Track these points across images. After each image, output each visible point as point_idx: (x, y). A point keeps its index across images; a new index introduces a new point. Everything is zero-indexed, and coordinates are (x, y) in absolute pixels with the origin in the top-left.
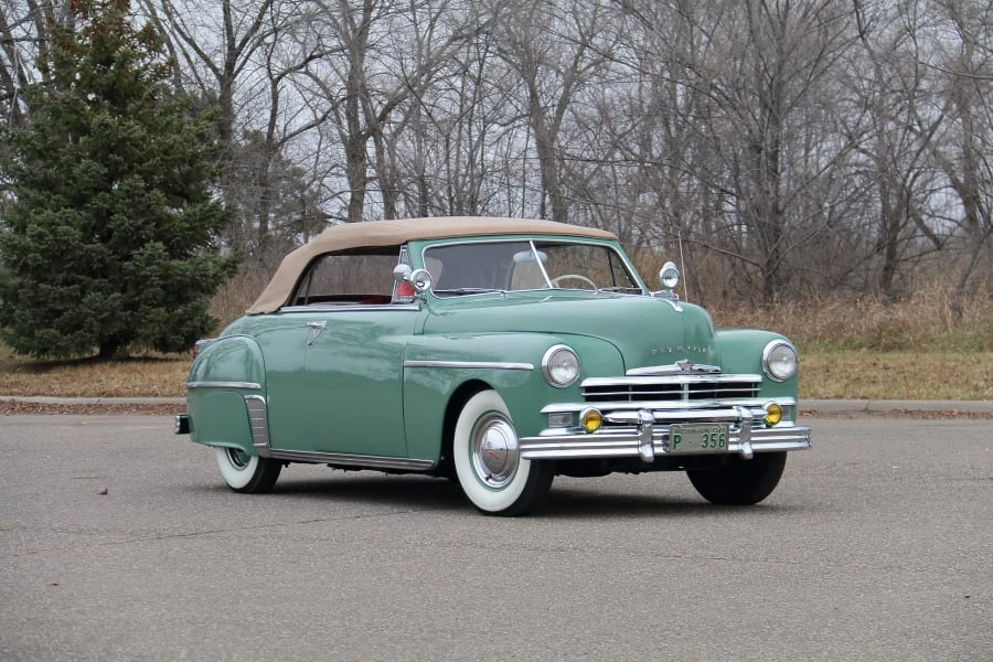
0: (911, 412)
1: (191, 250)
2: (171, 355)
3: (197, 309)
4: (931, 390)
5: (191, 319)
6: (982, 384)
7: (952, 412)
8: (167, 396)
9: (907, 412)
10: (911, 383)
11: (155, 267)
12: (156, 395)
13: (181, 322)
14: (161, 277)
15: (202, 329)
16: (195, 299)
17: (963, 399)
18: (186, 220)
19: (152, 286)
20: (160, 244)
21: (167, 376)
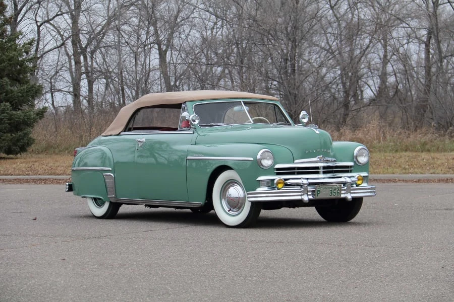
0: (376, 180)
1: (21, 106)
2: (11, 156)
3: (26, 134)
4: (384, 170)
5: (23, 139)
6: (407, 167)
7: (395, 180)
8: (17, 175)
9: (374, 180)
10: (374, 167)
11: (6, 114)
12: (12, 175)
13: (18, 140)
14: (8, 119)
15: (28, 143)
16: (24, 130)
17: (400, 174)
18: (20, 92)
19: (4, 123)
20: (8, 104)
21: (14, 166)
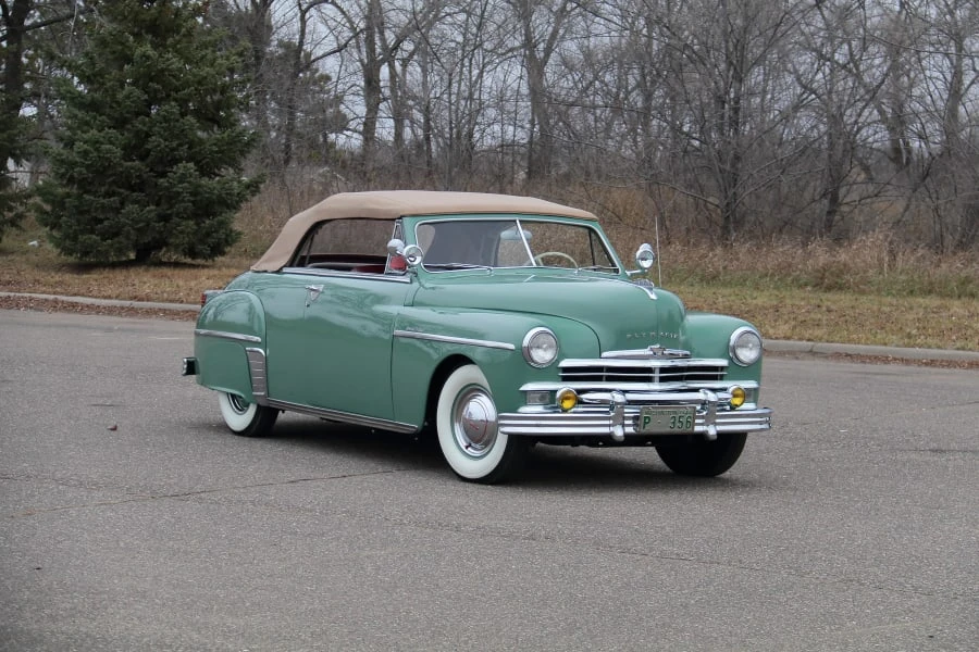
0: (850, 355)
1: (219, 170)
2: (199, 261)
3: (222, 223)
4: (869, 335)
5: (216, 231)
6: (914, 332)
7: (887, 357)
8: (191, 303)
9: (847, 355)
10: (851, 328)
11: (186, 184)
12: (182, 302)
13: (208, 234)
14: (191, 194)
15: (227, 241)
16: (221, 213)
17: (897, 346)
18: (215, 144)
19: (183, 201)
20: (191, 165)
21: (193, 284)
